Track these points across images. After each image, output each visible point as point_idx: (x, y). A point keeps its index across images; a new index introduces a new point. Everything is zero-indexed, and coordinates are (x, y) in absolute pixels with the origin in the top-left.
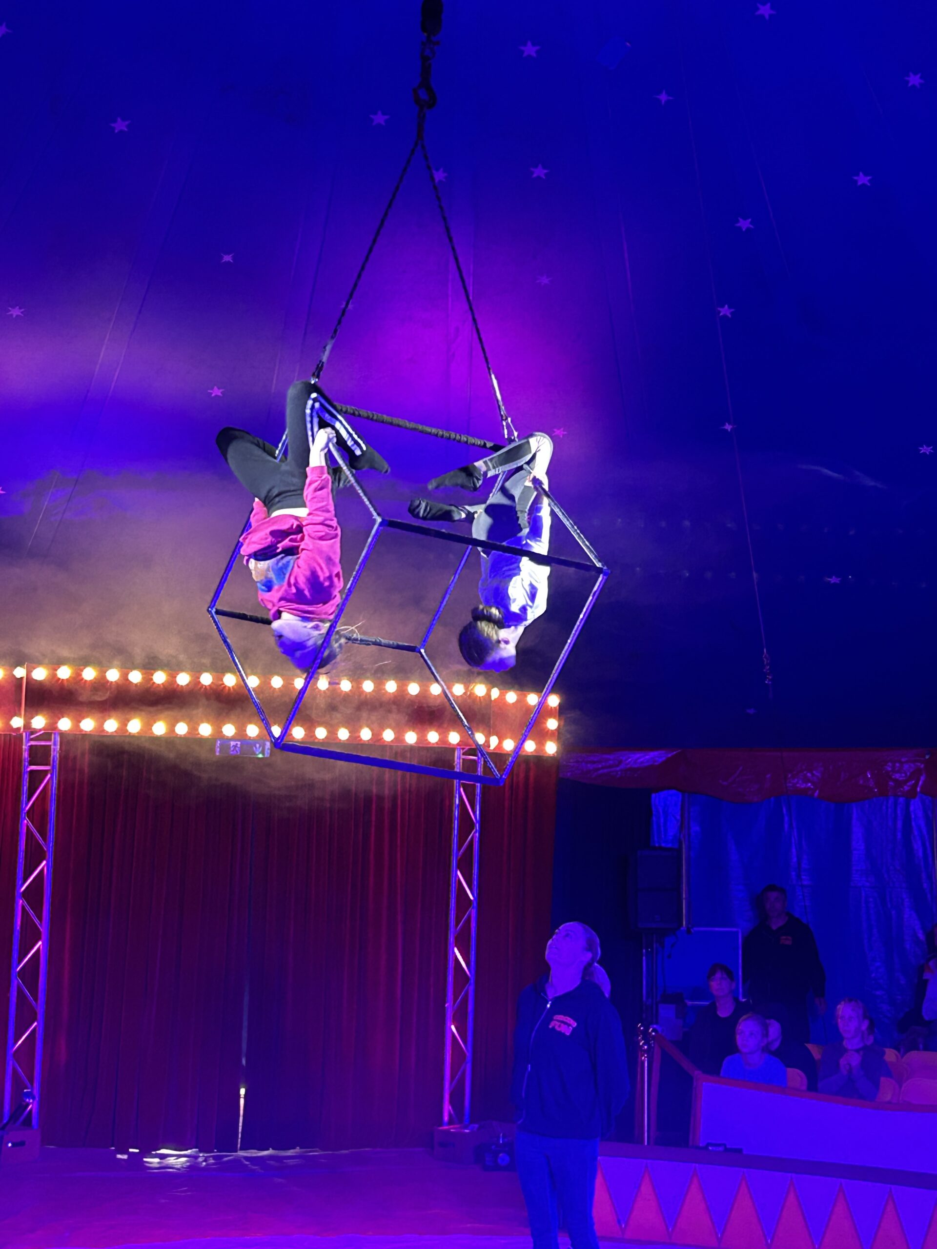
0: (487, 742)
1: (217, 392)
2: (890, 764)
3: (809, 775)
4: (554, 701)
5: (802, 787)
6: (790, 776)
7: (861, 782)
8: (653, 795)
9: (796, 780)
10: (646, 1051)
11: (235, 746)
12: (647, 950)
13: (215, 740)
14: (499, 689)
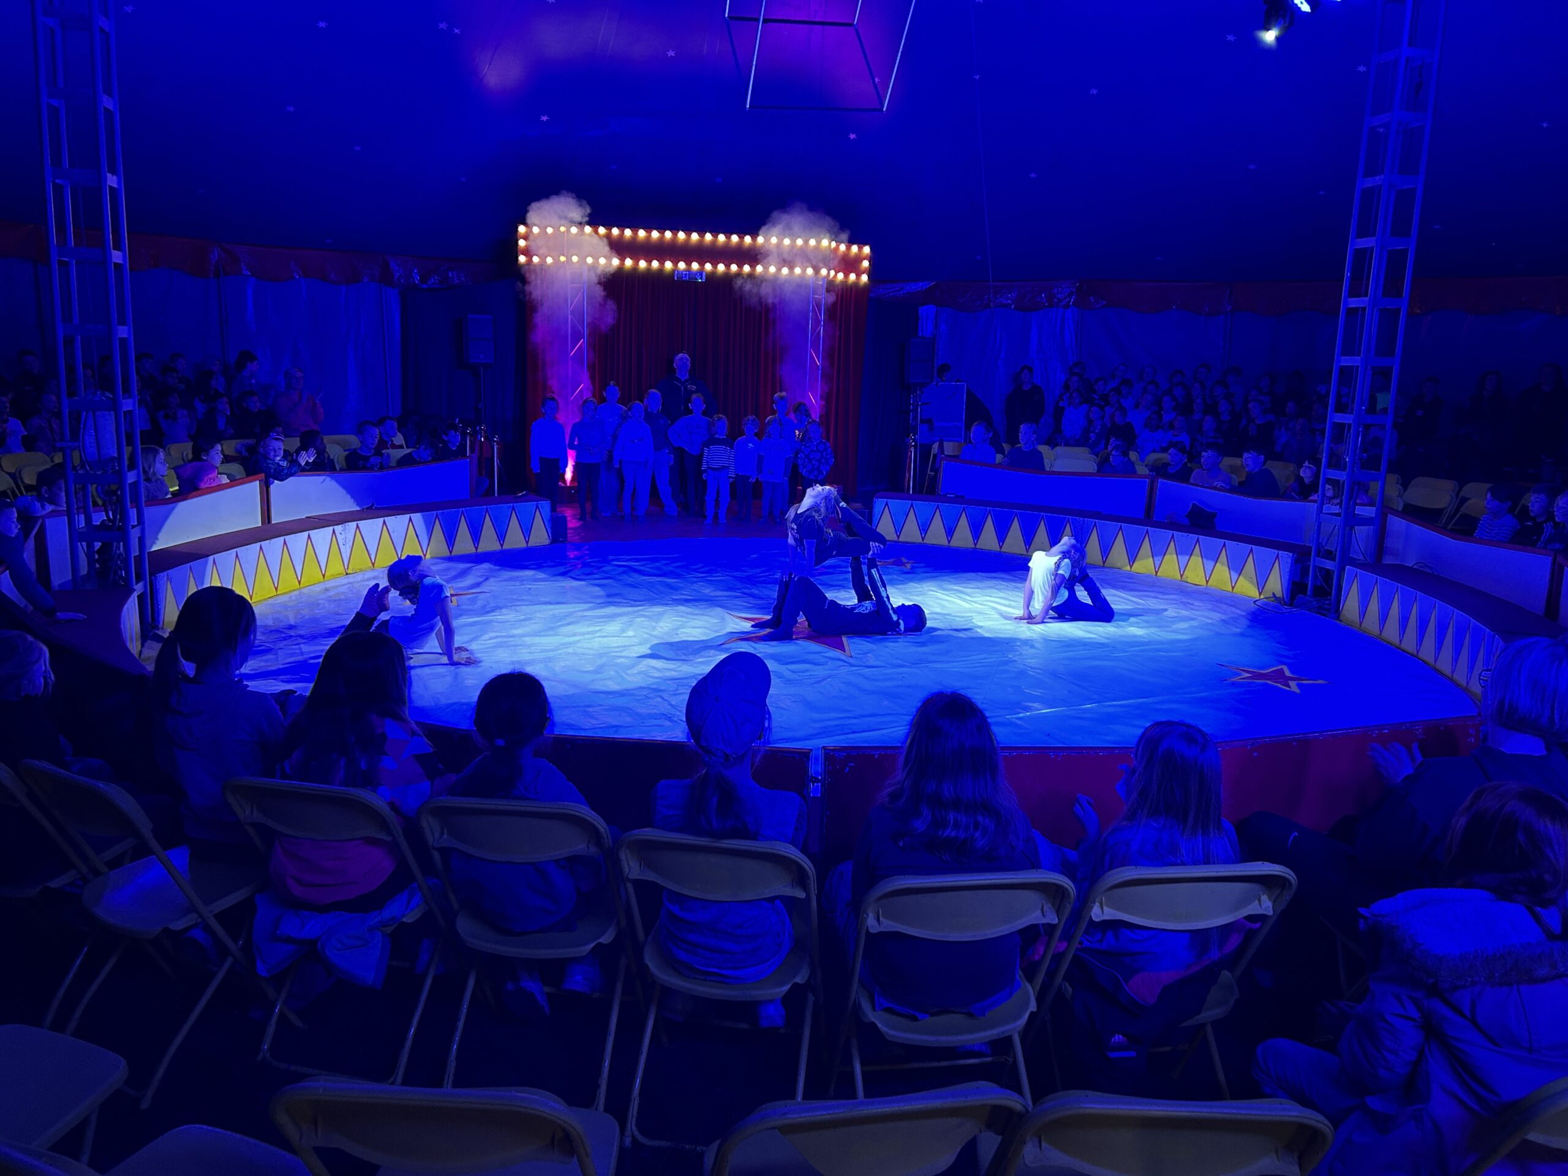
0: (829, 273)
1: (671, 53)
2: (1056, 289)
3: (1009, 295)
4: (867, 250)
5: (1006, 302)
6: (998, 296)
7: (1039, 300)
8: (920, 308)
9: (1001, 299)
10: (913, 446)
11: (686, 274)
12: (913, 395)
13: (674, 271)
14: (836, 242)
